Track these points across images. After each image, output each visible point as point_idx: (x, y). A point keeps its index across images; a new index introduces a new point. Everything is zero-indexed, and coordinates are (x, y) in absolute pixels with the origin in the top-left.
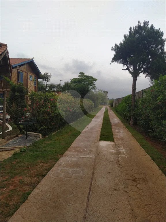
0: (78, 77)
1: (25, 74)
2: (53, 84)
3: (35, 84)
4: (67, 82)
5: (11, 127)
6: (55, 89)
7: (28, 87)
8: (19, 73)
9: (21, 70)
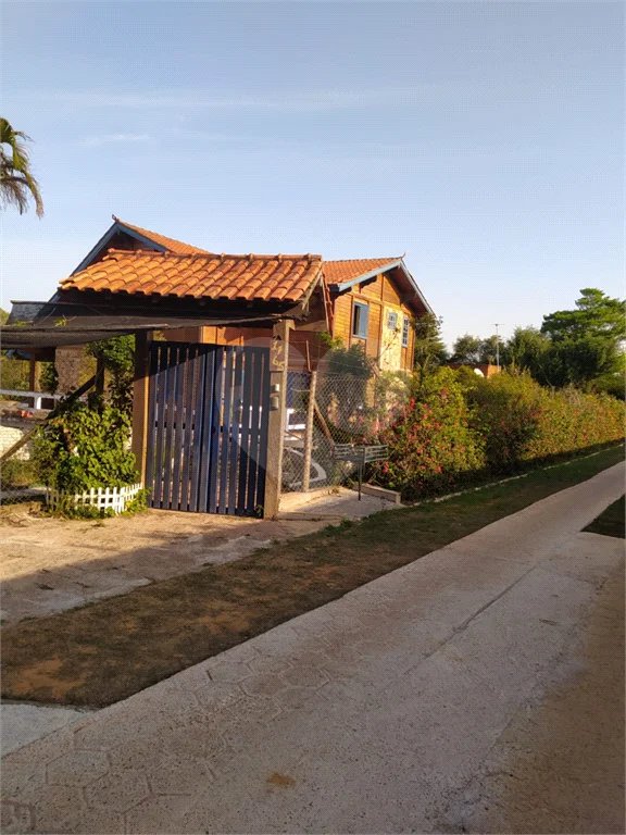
0: (577, 308)
1: (373, 309)
2: (471, 338)
3: (405, 342)
4: (523, 328)
5: (324, 472)
6: (477, 356)
7: (382, 349)
8: (357, 307)
9: (364, 299)
